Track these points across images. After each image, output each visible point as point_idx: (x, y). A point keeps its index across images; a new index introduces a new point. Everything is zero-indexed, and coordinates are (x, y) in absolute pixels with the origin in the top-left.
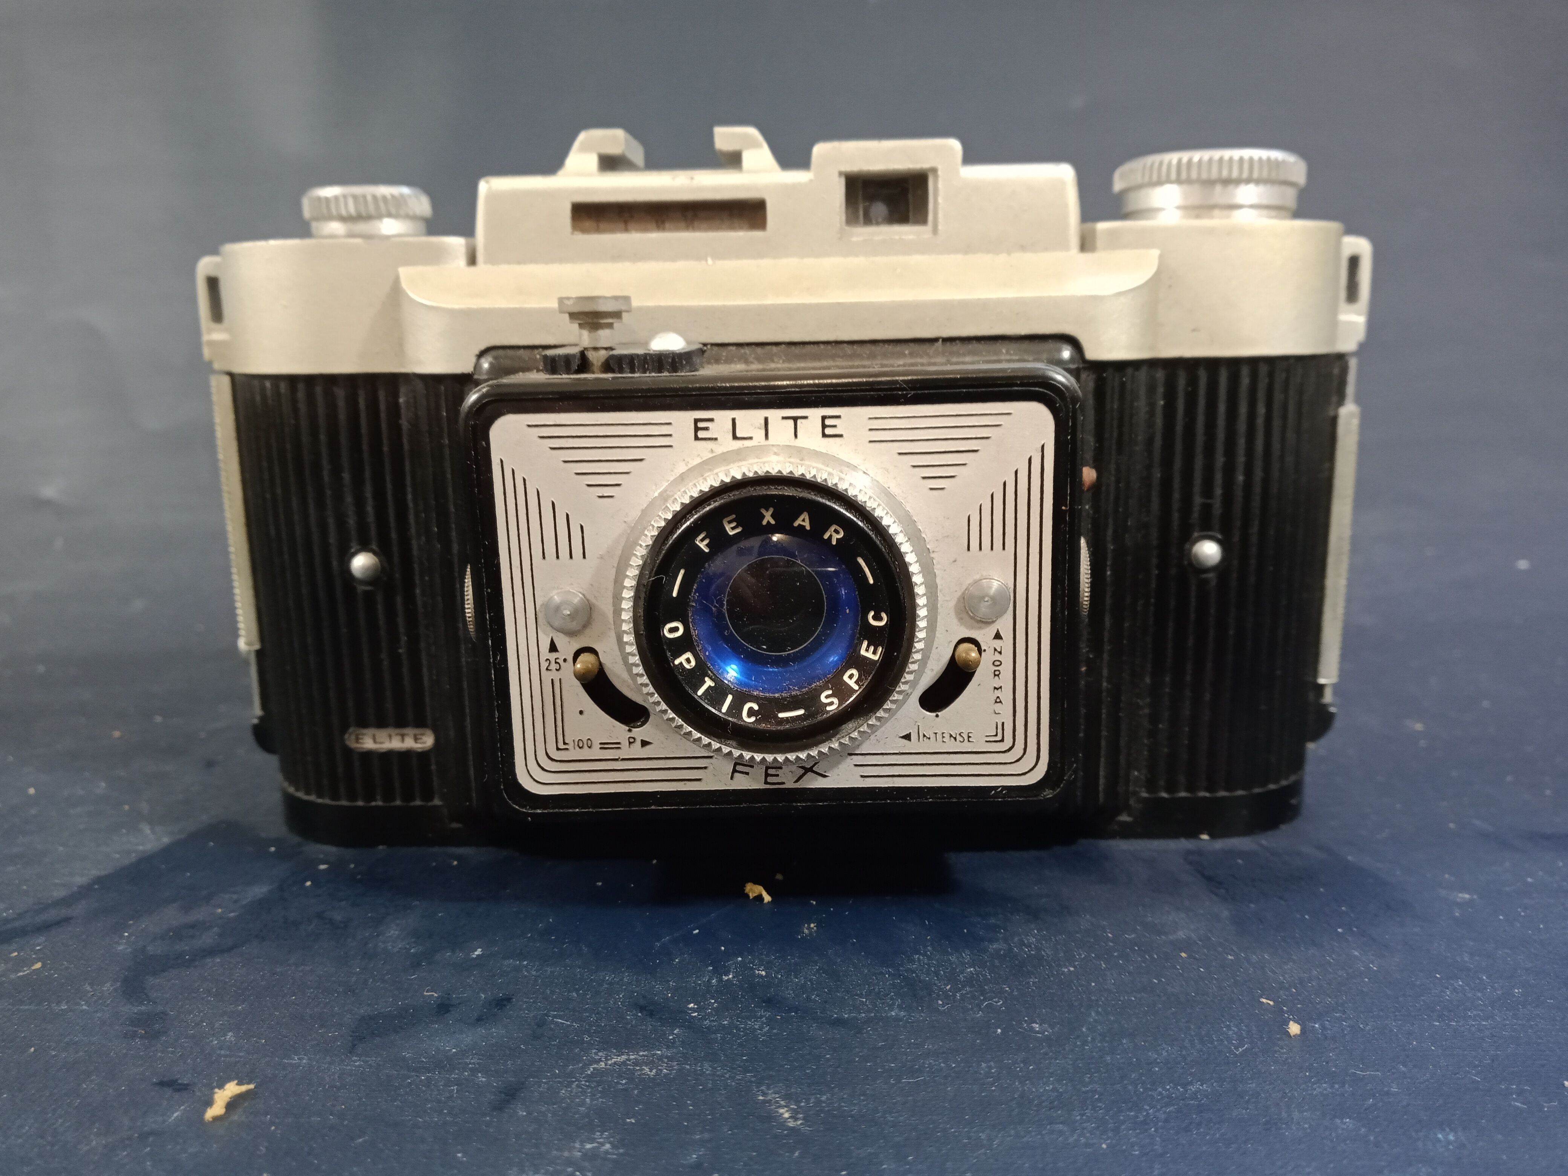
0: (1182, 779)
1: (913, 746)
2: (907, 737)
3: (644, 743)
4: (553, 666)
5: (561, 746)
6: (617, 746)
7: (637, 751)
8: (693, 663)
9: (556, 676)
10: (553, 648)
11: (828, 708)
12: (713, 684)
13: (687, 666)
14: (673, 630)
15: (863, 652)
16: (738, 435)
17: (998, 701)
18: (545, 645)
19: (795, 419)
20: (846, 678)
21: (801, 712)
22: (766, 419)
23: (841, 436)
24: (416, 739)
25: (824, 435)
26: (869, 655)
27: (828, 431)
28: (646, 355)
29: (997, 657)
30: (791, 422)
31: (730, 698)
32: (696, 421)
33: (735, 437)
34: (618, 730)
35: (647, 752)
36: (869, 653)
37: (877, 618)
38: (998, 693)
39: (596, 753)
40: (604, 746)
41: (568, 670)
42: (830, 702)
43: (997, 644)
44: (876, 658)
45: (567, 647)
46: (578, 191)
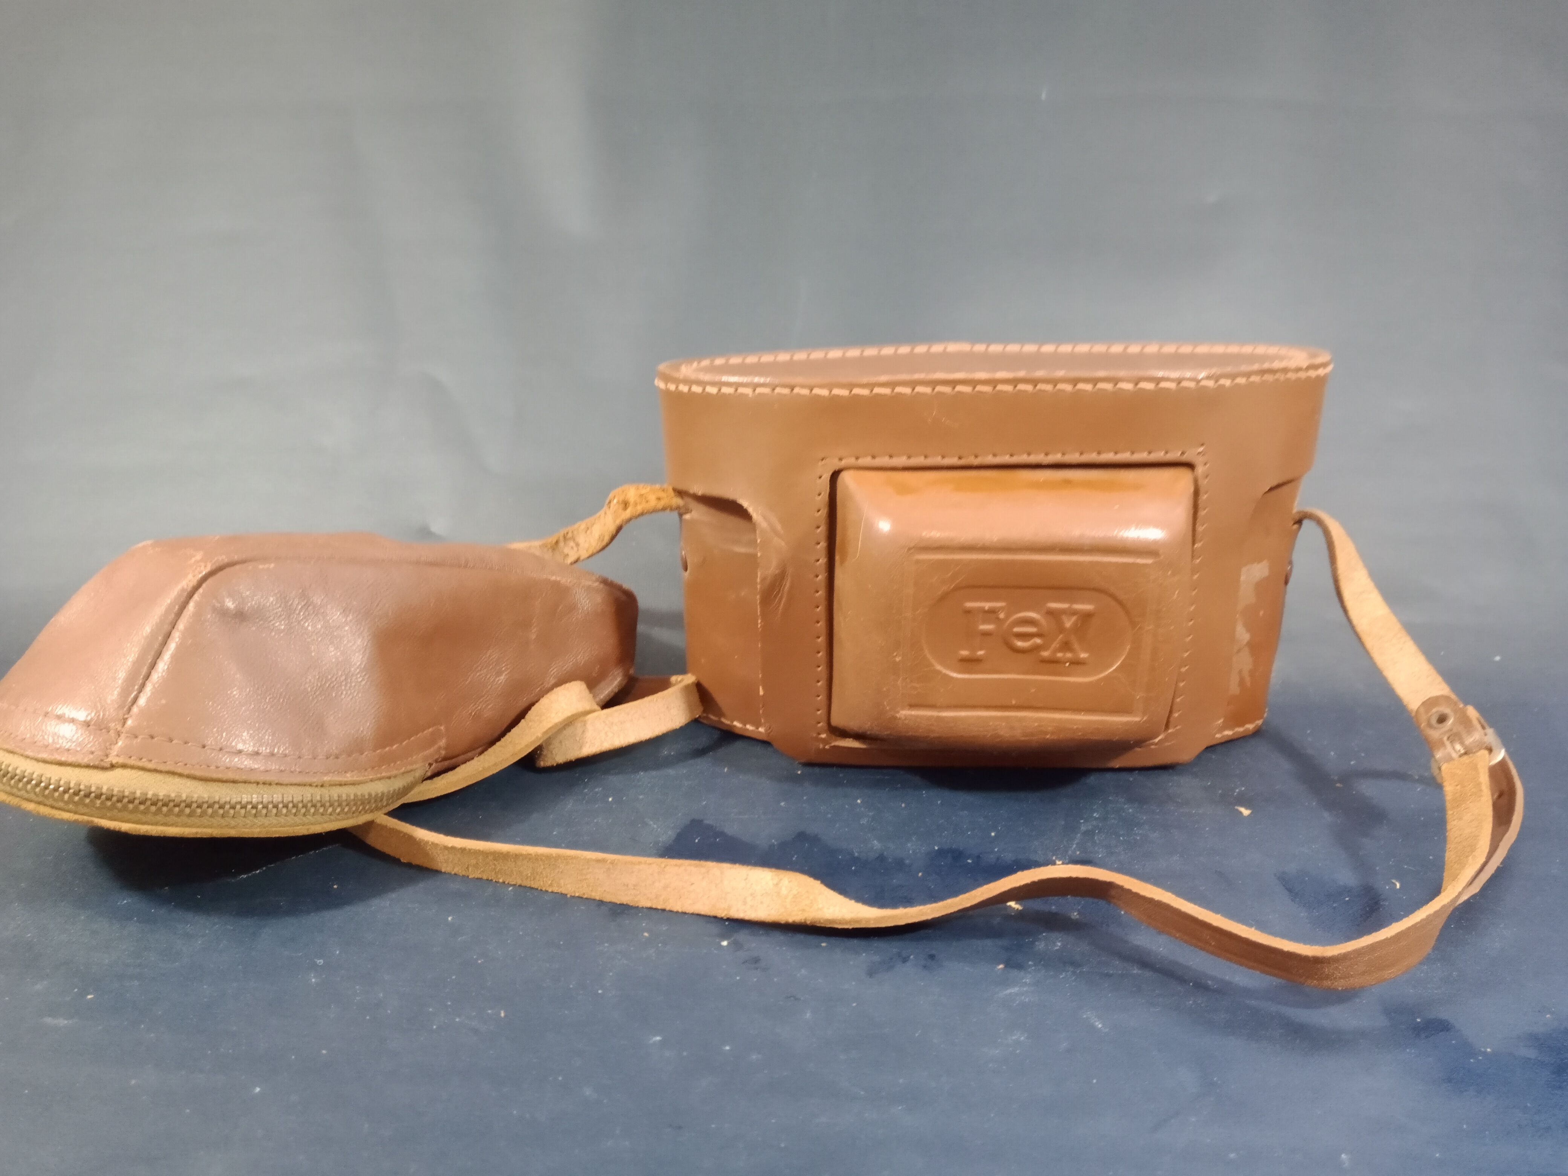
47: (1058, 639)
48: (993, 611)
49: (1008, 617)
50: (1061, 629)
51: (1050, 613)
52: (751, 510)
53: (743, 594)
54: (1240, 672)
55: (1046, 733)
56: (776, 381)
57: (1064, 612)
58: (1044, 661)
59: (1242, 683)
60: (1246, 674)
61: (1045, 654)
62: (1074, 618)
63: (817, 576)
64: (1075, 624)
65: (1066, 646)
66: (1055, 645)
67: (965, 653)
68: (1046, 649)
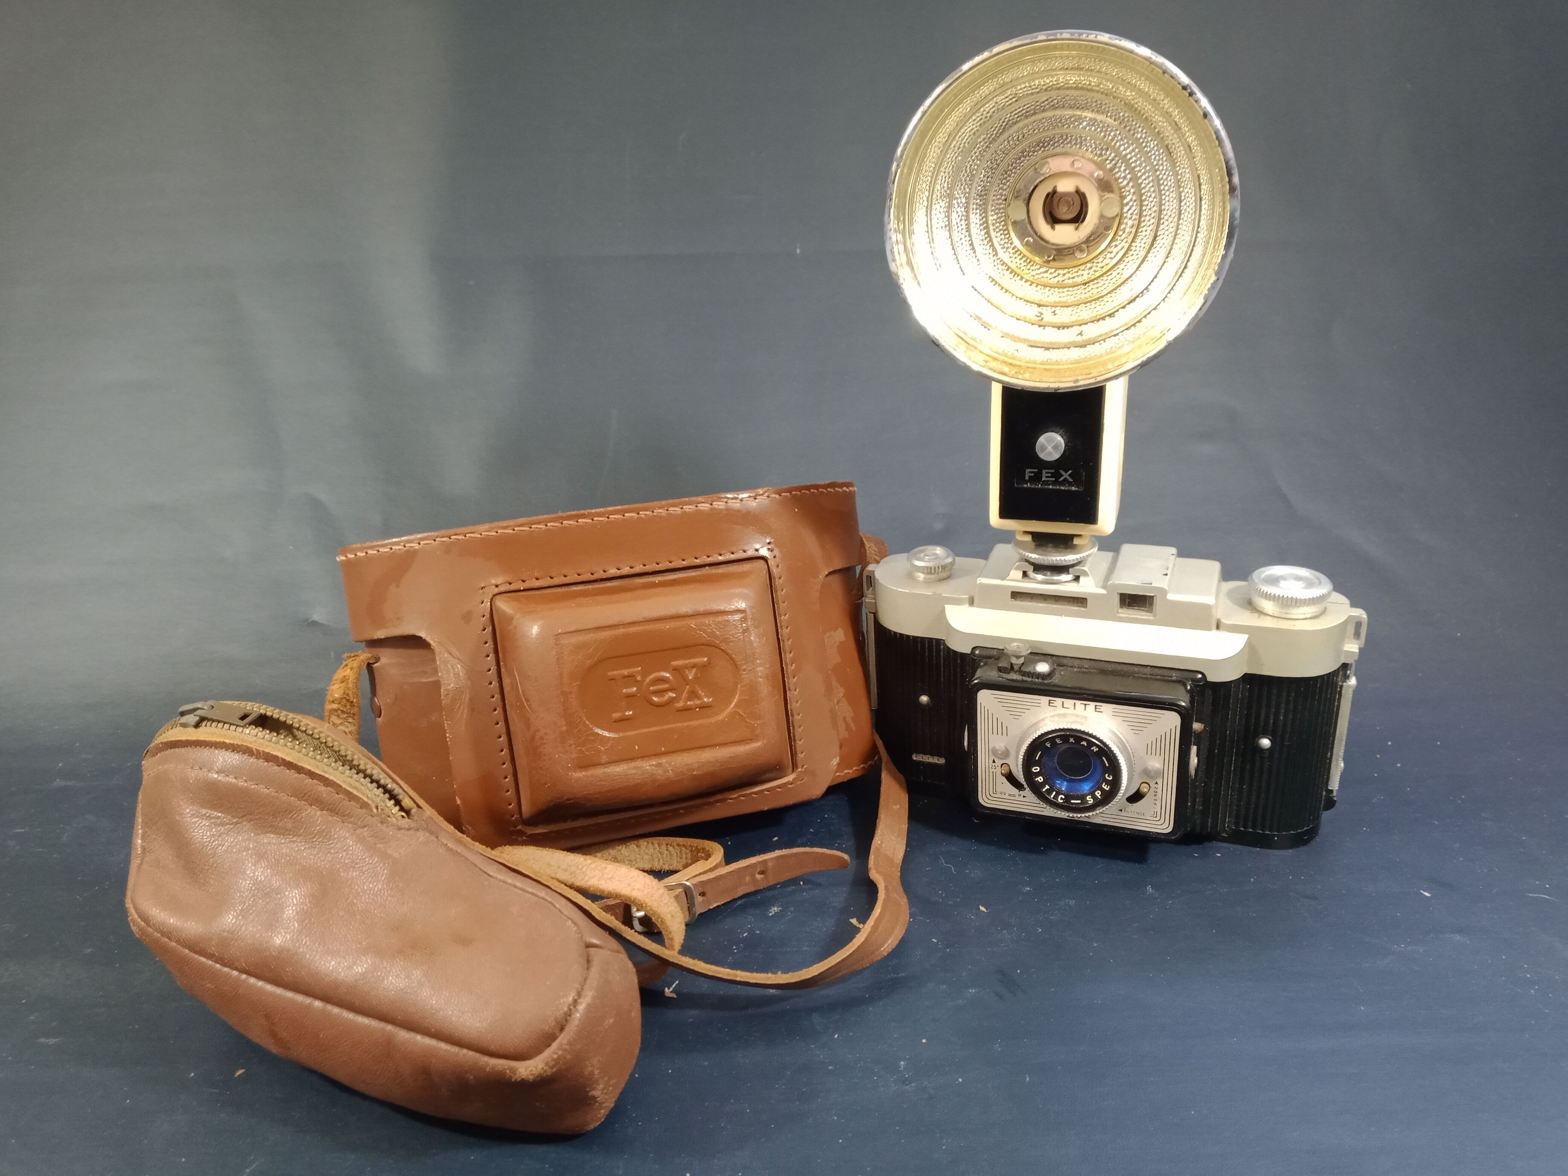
0: (1250, 824)
1: (1123, 813)
2: (1121, 810)
3: (1024, 797)
4: (994, 767)
5: (995, 792)
6: (1014, 796)
7: (1021, 798)
8: (1042, 780)
9: (994, 771)
10: (994, 762)
11: (1089, 802)
12: (1049, 788)
13: (1040, 781)
14: (1036, 769)
15: (1103, 786)
16: (1065, 706)
17: (1155, 804)
18: (991, 761)
19: (1085, 705)
20: (1096, 793)
21: (1079, 801)
22: (1075, 704)
23: (1101, 712)
24: (938, 760)
25: (1096, 711)
26: (1105, 788)
27: (1097, 710)
28: (1034, 673)
29: (1156, 790)
30: (1084, 705)
31: (1054, 793)
32: (1050, 700)
33: (1063, 707)
34: (1014, 791)
35: (1025, 799)
36: (1106, 787)
37: (1109, 776)
38: (1156, 802)
39: (1007, 796)
40: (1010, 795)
41: (999, 770)
42: (1090, 800)
43: (1156, 785)
44: (1107, 789)
45: (999, 762)
46: (1014, 587)
47: (686, 690)
48: (631, 676)
49: (644, 677)
50: (687, 681)
51: (676, 670)
52: (428, 639)
53: (433, 719)
54: (844, 718)
55: (694, 770)
56: (436, 534)
57: (686, 667)
58: (679, 710)
59: (848, 728)
60: (849, 720)
61: (680, 704)
62: (694, 671)
63: (491, 683)
64: (696, 674)
65: (693, 695)
66: (684, 695)
67: (616, 715)
68: (678, 701)
